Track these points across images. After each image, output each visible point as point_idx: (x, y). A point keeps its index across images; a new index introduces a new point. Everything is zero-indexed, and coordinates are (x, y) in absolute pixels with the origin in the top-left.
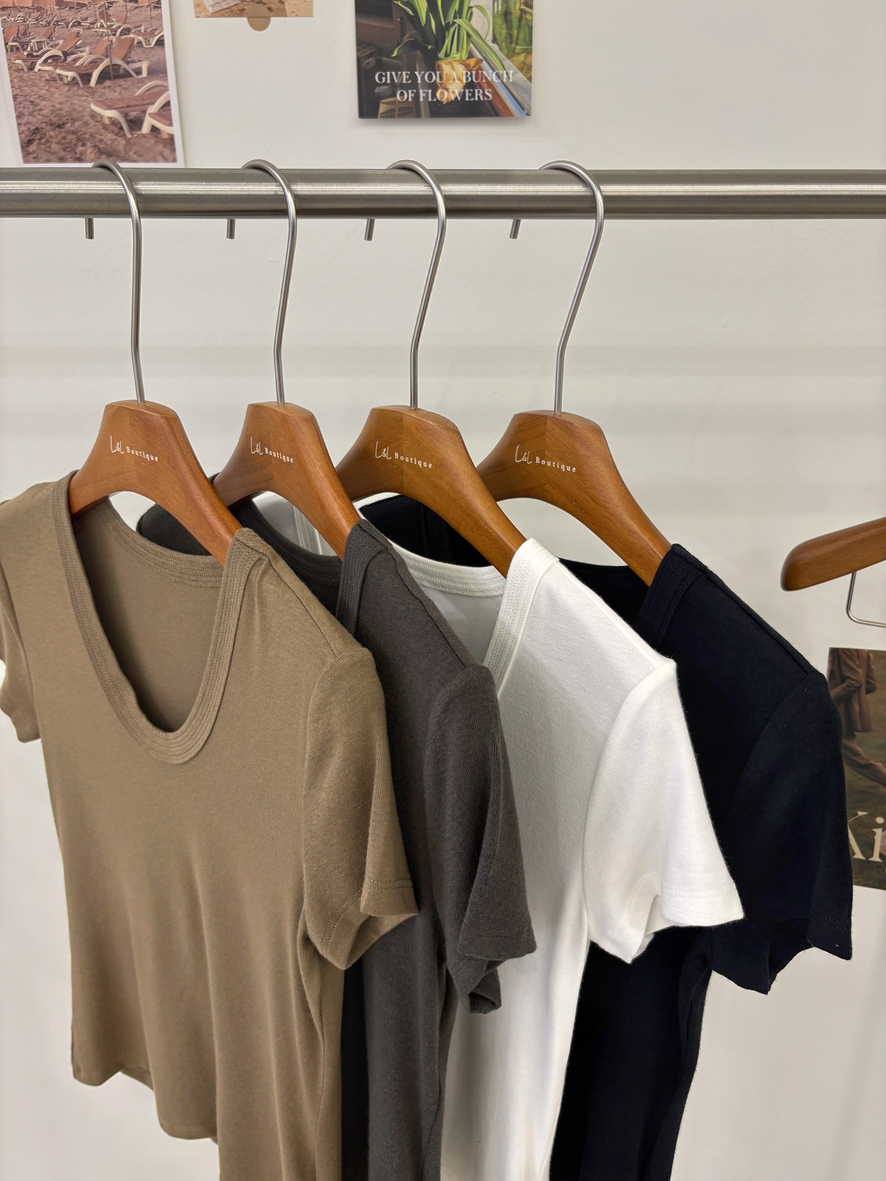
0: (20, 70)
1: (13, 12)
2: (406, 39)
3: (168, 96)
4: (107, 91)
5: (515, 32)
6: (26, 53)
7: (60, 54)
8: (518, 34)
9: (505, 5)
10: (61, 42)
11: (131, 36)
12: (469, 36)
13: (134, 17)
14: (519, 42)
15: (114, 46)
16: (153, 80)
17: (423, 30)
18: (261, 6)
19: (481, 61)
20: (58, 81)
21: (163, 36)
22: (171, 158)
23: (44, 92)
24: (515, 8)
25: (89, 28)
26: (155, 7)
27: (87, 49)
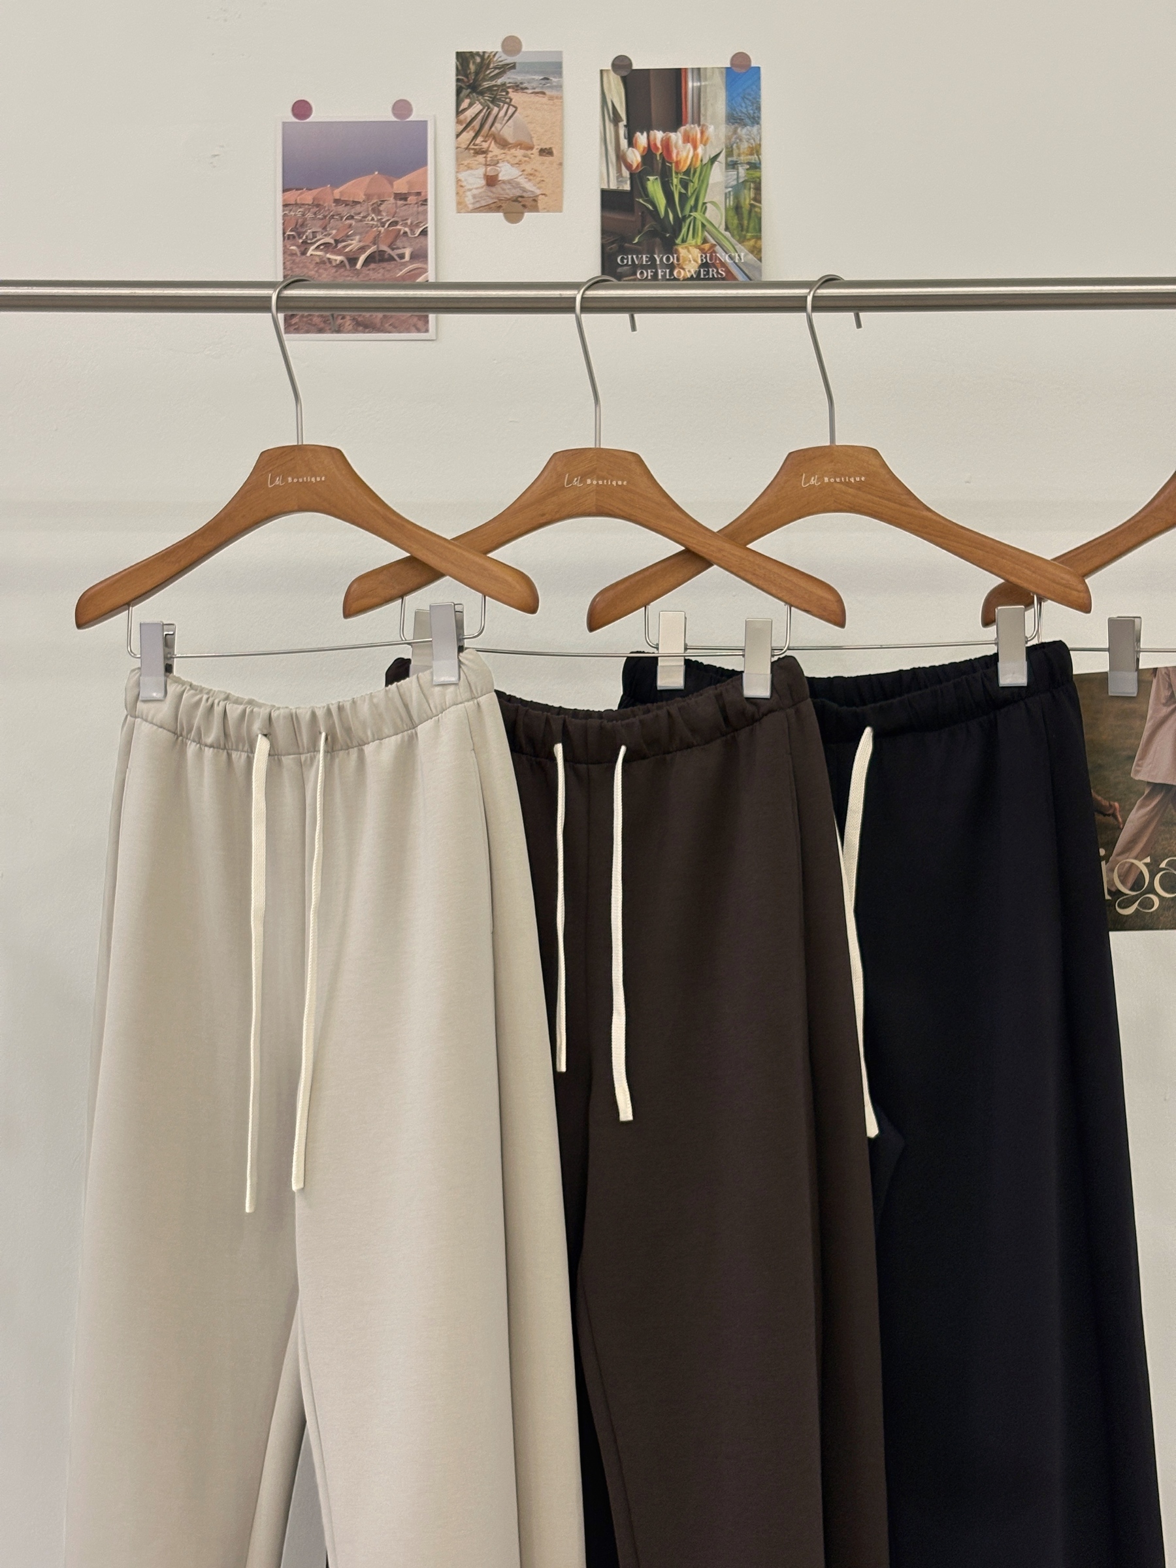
0: (293, 254)
1: (294, 208)
2: (646, 228)
3: (427, 277)
4: (371, 273)
5: (746, 222)
6: (301, 241)
7: (332, 241)
8: (748, 224)
9: (736, 201)
10: (334, 232)
11: (398, 227)
12: (703, 226)
13: (403, 212)
14: (750, 230)
15: (381, 236)
16: (414, 264)
17: (662, 222)
18: (516, 203)
19: (715, 245)
20: (328, 264)
21: (427, 227)
22: (424, 330)
23: (313, 273)
24: (745, 204)
25: (361, 221)
26: (422, 205)
27: (357, 238)
